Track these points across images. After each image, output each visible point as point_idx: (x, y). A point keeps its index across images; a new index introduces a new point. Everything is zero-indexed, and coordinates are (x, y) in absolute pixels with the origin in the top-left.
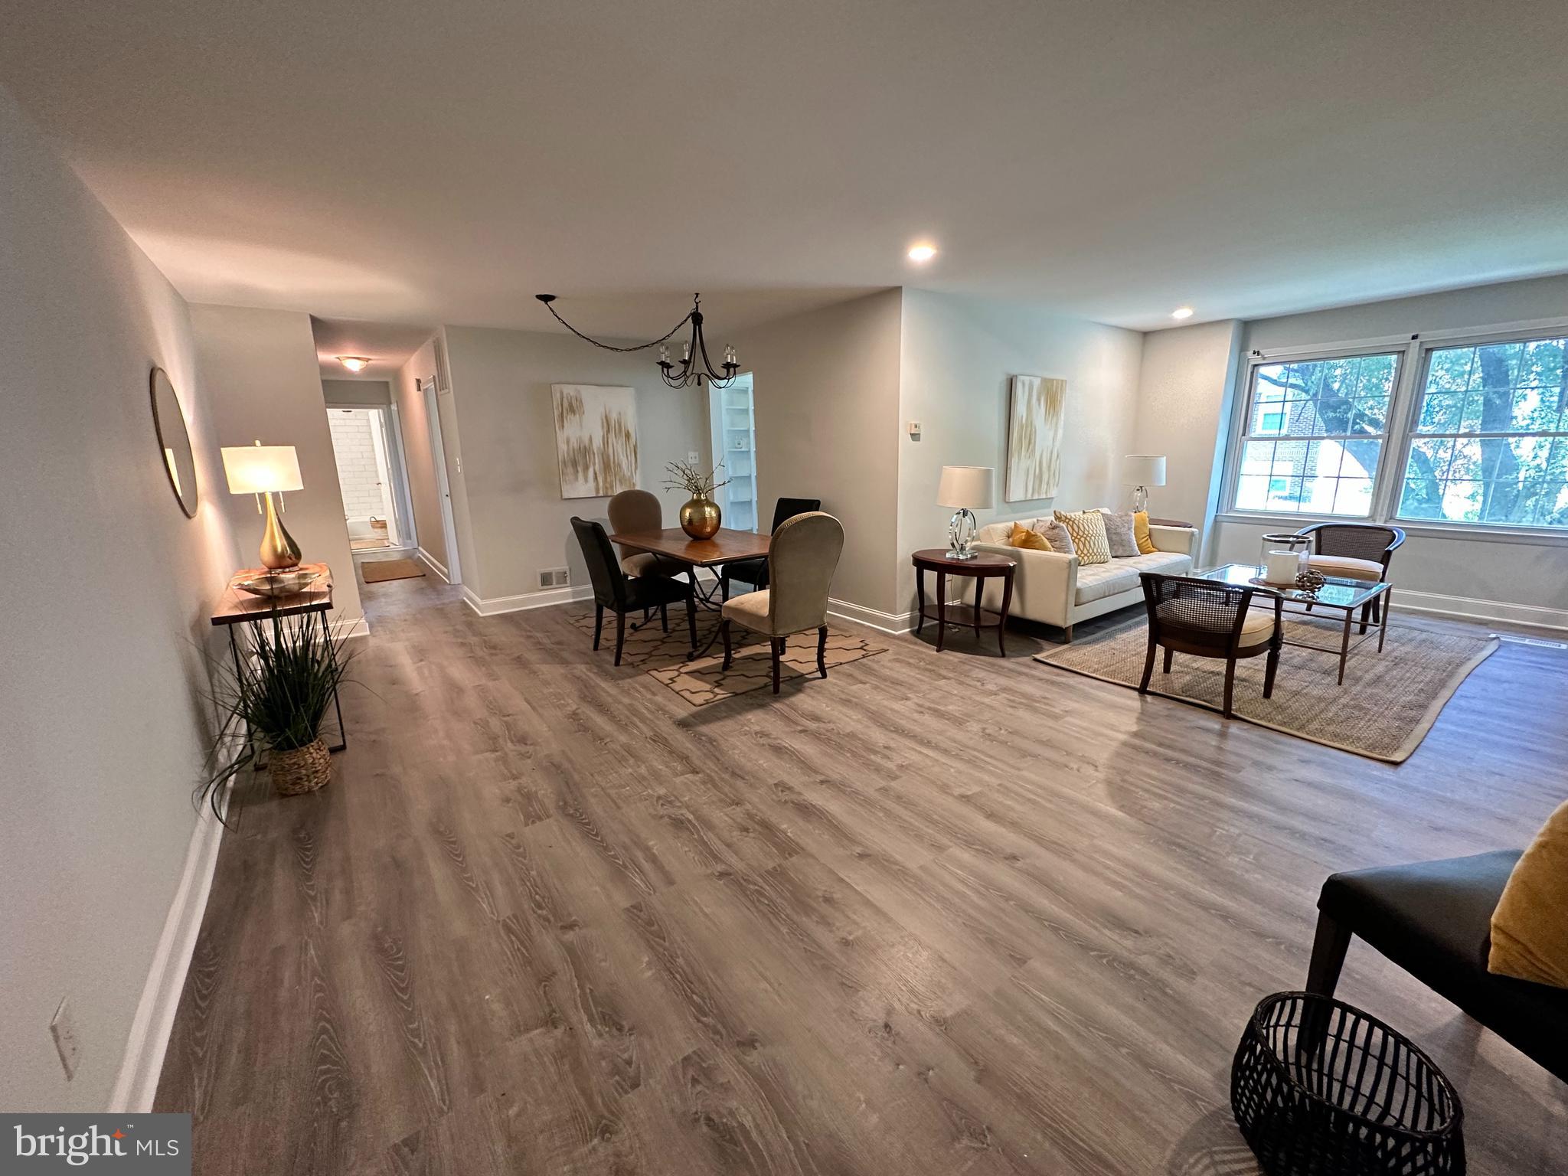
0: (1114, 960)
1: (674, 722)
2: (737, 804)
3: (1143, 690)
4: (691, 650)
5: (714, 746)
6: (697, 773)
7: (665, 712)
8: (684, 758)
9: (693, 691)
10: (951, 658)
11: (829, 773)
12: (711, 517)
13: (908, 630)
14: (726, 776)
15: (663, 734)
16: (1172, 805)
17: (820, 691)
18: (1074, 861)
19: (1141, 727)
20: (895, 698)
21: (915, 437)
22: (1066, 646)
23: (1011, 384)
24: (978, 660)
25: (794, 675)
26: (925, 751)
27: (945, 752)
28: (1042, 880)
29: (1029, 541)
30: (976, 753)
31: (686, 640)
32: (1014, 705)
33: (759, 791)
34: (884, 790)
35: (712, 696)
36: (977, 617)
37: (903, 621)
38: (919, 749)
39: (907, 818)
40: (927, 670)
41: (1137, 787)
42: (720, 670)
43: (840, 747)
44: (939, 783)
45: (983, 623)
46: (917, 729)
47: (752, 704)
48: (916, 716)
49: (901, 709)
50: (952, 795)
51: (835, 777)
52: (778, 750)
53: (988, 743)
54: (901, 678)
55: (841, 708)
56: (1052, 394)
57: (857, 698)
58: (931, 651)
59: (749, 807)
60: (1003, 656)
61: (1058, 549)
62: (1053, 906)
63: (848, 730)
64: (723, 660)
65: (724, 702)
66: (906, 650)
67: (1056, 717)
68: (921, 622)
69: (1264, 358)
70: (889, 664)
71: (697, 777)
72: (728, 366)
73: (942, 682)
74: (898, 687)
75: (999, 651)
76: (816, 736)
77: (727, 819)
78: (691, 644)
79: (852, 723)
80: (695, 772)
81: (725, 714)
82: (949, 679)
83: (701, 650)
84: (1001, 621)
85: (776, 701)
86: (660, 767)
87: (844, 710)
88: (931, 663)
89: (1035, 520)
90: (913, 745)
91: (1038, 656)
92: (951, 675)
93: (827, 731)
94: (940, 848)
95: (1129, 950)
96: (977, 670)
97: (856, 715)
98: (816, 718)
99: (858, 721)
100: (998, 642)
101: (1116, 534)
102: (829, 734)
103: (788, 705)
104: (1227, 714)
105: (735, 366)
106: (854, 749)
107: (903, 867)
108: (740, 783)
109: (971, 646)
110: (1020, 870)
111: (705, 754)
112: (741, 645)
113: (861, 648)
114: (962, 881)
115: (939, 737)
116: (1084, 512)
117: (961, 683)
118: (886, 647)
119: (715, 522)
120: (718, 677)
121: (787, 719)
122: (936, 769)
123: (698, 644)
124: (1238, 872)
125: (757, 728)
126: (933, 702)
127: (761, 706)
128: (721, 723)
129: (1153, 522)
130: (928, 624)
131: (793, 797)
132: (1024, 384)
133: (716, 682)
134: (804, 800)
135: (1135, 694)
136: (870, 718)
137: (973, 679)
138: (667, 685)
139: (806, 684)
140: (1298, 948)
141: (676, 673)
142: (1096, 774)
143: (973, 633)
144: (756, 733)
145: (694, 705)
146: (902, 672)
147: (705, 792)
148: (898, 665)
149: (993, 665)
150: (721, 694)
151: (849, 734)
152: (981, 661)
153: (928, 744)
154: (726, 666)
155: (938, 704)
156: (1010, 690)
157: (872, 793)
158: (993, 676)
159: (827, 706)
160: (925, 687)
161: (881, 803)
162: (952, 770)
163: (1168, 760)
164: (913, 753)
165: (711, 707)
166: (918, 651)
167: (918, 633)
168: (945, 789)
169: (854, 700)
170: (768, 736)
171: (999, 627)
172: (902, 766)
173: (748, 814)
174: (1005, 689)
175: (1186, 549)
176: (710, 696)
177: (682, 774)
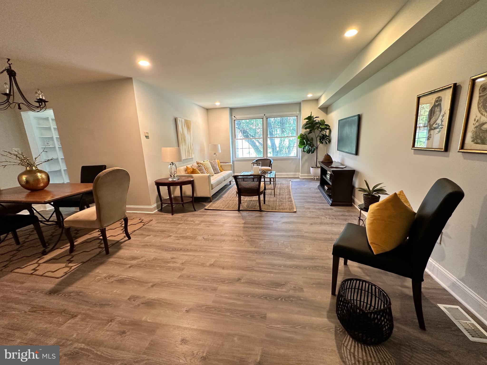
0: (285, 298)
1: (46, 294)
2: (111, 321)
3: (239, 210)
4: (43, 249)
5: (81, 295)
6: (76, 316)
7: (36, 291)
8: (63, 312)
9: (54, 270)
10: (178, 216)
11: (154, 280)
12: (42, 178)
13: (157, 210)
14: (97, 309)
15: (40, 304)
16: (266, 241)
17: (130, 245)
18: (256, 271)
19: (245, 221)
20: (165, 237)
21: (147, 137)
22: (211, 203)
23: (176, 120)
24: (188, 214)
25: (114, 243)
26: (188, 254)
27: (196, 251)
28: (251, 283)
29: (194, 172)
30: (206, 247)
31: (38, 244)
32: (208, 226)
33: (121, 307)
34: (181, 277)
35: (68, 269)
36: (182, 200)
37: (154, 208)
38: (185, 254)
39: (197, 284)
40: (172, 223)
41: (255, 239)
42: (68, 253)
43: (152, 267)
44: (200, 264)
45: (184, 202)
46: (181, 246)
47: (96, 264)
48: (177, 241)
49: (170, 241)
50: (206, 266)
51: (157, 280)
52: (122, 281)
53: (207, 242)
54: (164, 229)
55: (144, 249)
56: (188, 124)
57: (149, 243)
58: (169, 216)
59: (120, 319)
60: (195, 211)
61: (202, 173)
62: (260, 290)
63: (152, 257)
64: (69, 247)
65: (78, 270)
66: (160, 218)
67: (222, 226)
68: (162, 205)
69: (236, 118)
70: (156, 225)
71: (77, 319)
72: (40, 101)
73: (180, 226)
74: (164, 233)
75: (193, 210)
76: (138, 266)
77: (108, 333)
78: (41, 246)
79: (153, 254)
80: (74, 316)
81: (81, 275)
82: (182, 224)
83: (51, 247)
84: (193, 199)
85: (109, 258)
86: (45, 326)
87: (146, 250)
88: (172, 220)
89: (192, 165)
90: (182, 253)
91: (206, 208)
92: (181, 222)
93: (143, 262)
94: (215, 290)
95: (286, 292)
96: (189, 218)
97: (152, 250)
98: (134, 258)
99: (155, 252)
100: (193, 207)
101: (214, 167)
102: (144, 263)
103: (116, 257)
104: (261, 210)
105: (45, 101)
106: (159, 265)
107: (207, 305)
108: (107, 309)
109: (182, 210)
110: (243, 283)
111: (77, 303)
112: (77, 238)
113: (141, 222)
114: (229, 298)
115: (190, 246)
116: (204, 162)
117: (187, 224)
118: (152, 219)
119: (46, 180)
120: (68, 258)
121: (119, 264)
122: (196, 259)
123: (47, 245)
124: (290, 253)
125: (105, 275)
126: (180, 234)
127: (102, 263)
128: (81, 281)
129: (221, 163)
130: (164, 206)
131: (141, 300)
132: (180, 121)
133: (67, 261)
134: (148, 299)
135: (237, 212)
136: (159, 249)
137: (190, 221)
138: (32, 274)
139: (122, 245)
140: (313, 267)
141: (37, 265)
142: (243, 239)
143: (181, 205)
144: (105, 278)
145: (58, 278)
146: (162, 227)
147: (87, 325)
148: (159, 224)
149: (194, 215)
150: (74, 266)
151: (153, 259)
152: (189, 214)
153: (187, 250)
154: (72, 250)
155: (182, 234)
156: (204, 221)
157: (176, 280)
158: (196, 218)
159: (137, 251)
160: (175, 229)
161: (183, 283)
162: (202, 257)
163: (256, 228)
164: (184, 256)
165: (70, 275)
166: (164, 217)
167: (161, 210)
168: (203, 265)
169: (148, 244)
170: (113, 276)
171: (192, 202)
172: (183, 263)
173: (121, 323)
174: (202, 222)
175: (231, 169)
176: (66, 269)
177: (65, 322)
